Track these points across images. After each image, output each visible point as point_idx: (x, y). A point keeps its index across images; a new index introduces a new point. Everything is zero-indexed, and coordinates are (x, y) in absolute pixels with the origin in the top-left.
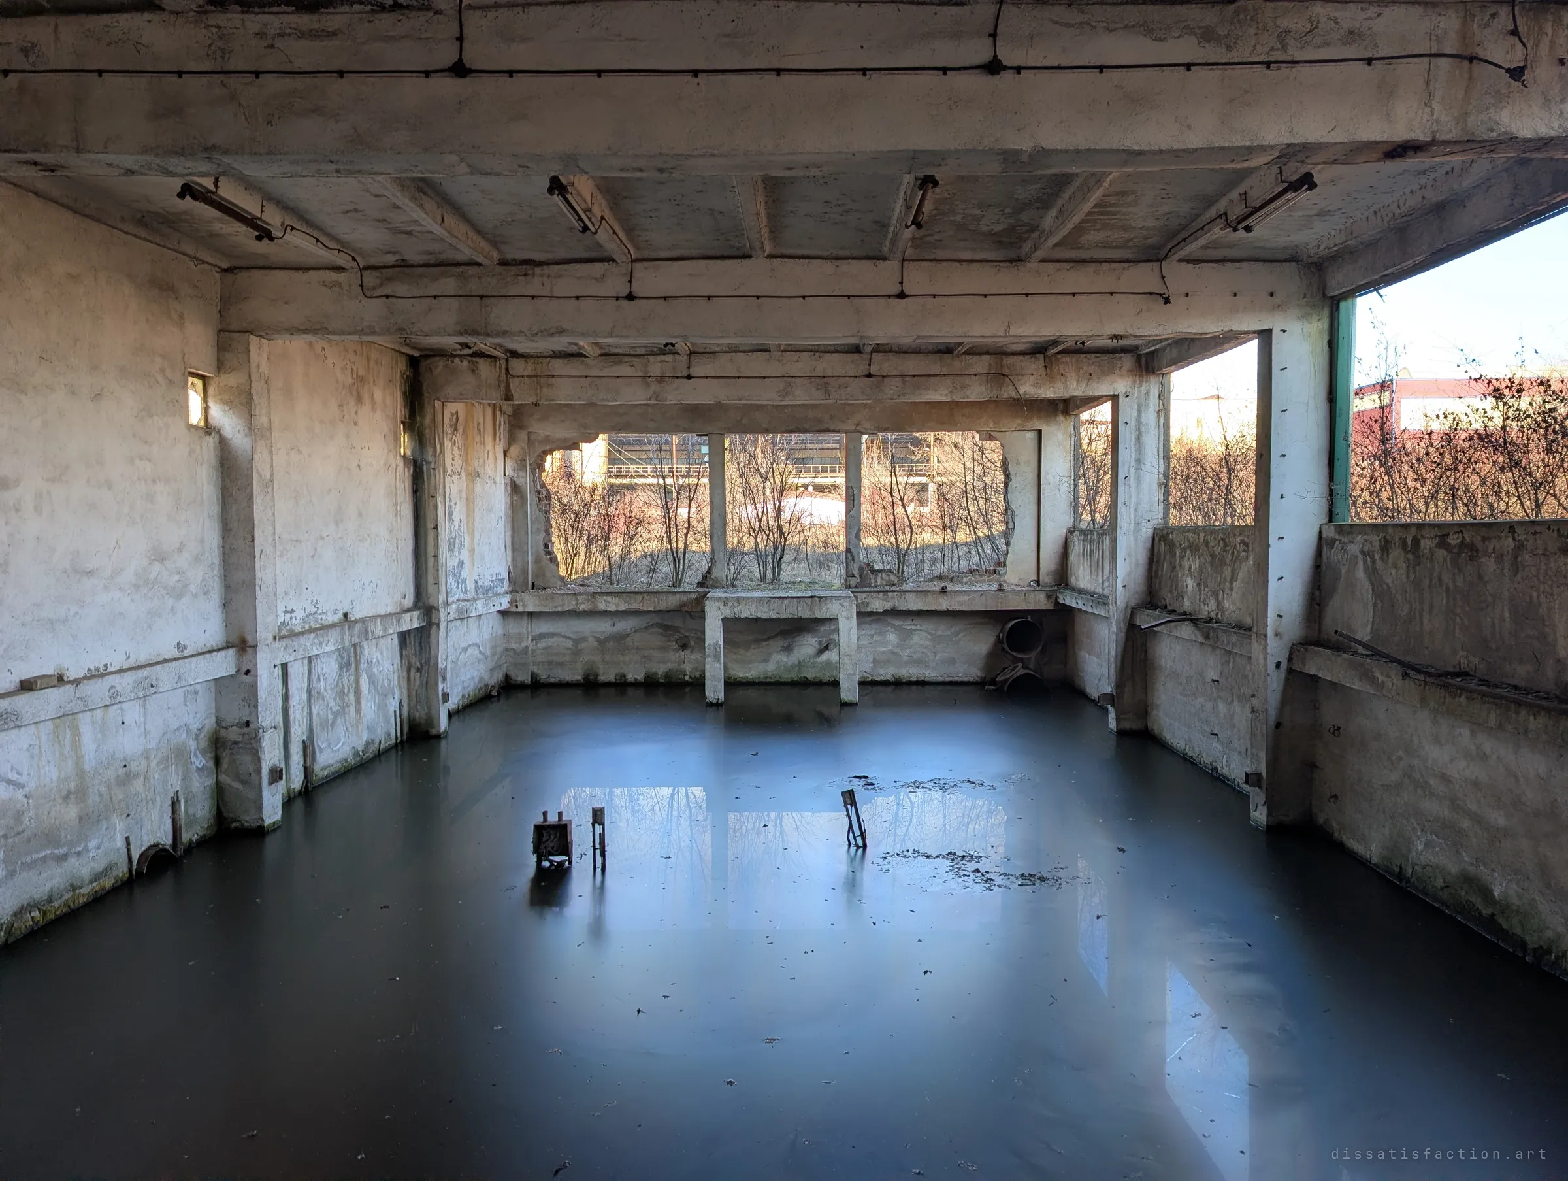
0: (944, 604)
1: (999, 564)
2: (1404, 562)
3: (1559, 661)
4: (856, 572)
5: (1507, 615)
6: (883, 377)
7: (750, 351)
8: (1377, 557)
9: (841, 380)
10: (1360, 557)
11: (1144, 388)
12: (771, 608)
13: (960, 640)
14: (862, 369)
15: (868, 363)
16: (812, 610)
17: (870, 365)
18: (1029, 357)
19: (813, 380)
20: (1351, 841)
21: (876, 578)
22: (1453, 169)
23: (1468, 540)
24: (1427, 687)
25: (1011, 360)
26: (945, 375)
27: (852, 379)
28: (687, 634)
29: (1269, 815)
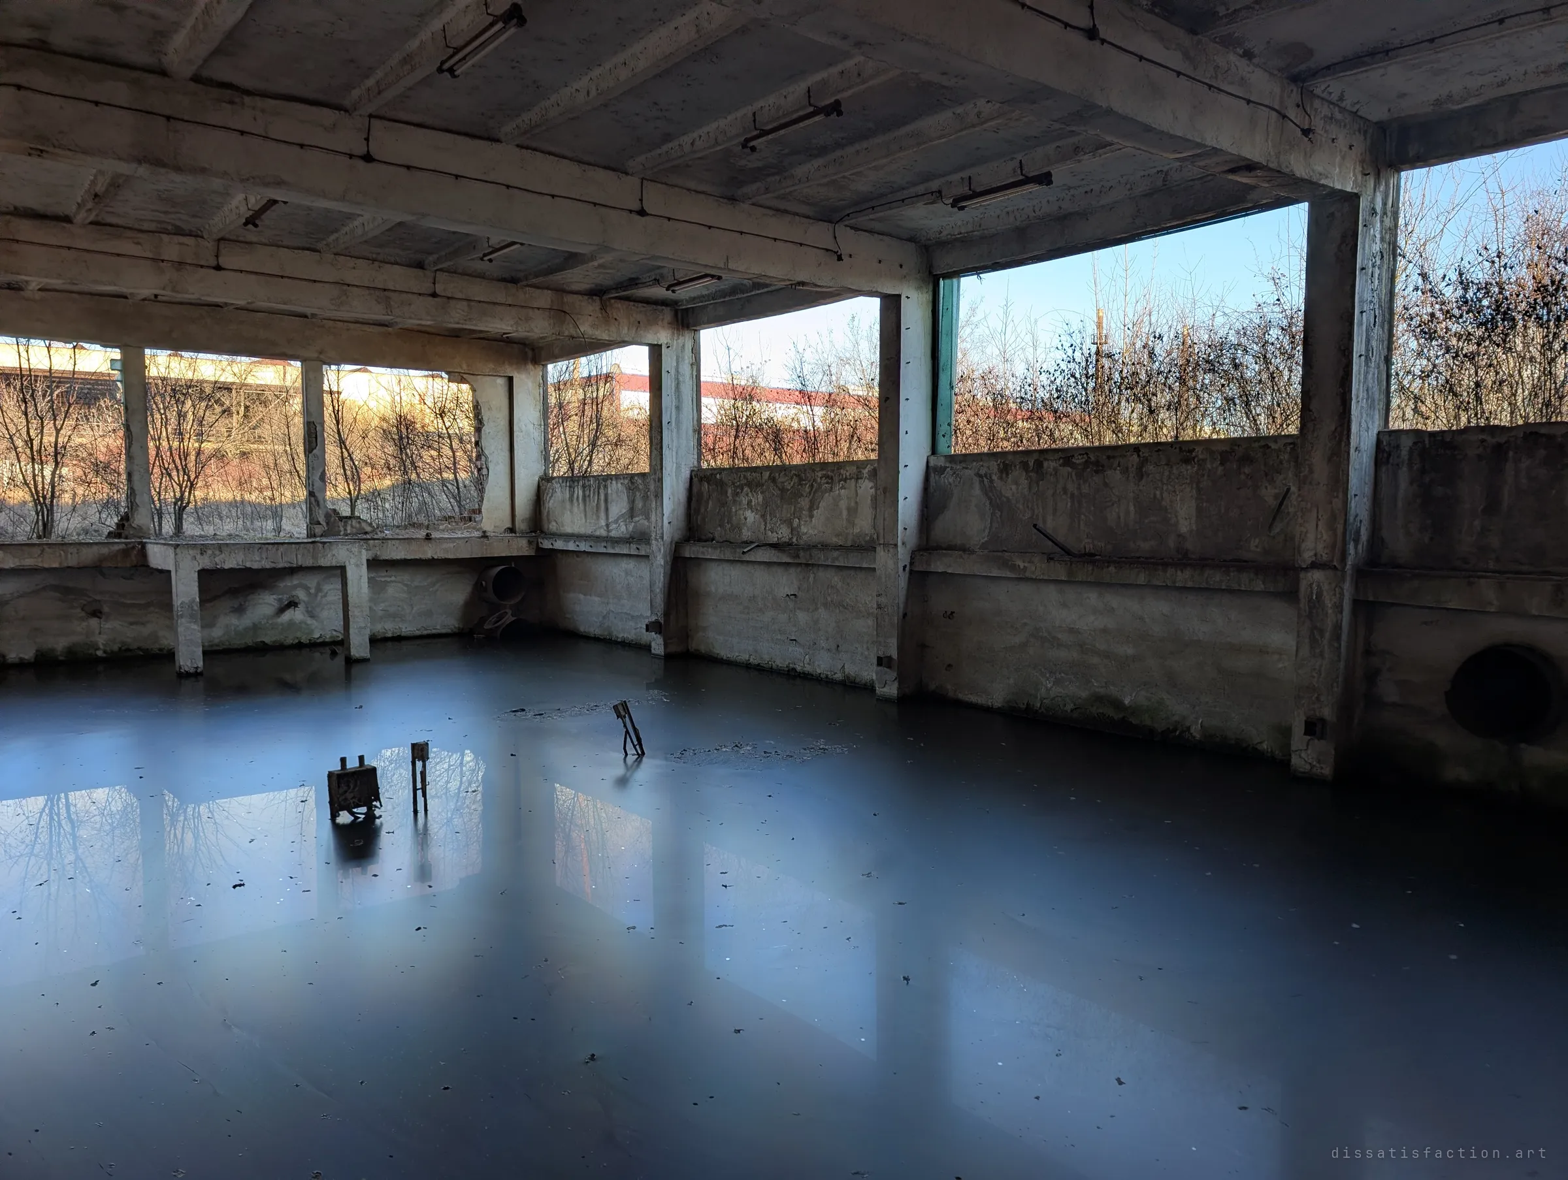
0: (429, 552)
1: (474, 511)
2: (1027, 479)
3: (1179, 536)
4: (322, 519)
5: (1132, 508)
6: (449, 298)
7: (298, 248)
8: (994, 477)
9: (404, 296)
10: (976, 480)
11: (681, 340)
12: (264, 556)
13: (437, 590)
14: (426, 287)
15: (432, 281)
16: (314, 557)
17: (434, 283)
18: (586, 297)
19: (372, 292)
20: (969, 696)
21: (345, 526)
22: (1092, 190)
23: (1093, 459)
24: (1073, 565)
25: (569, 299)
26: (510, 305)
27: (415, 296)
28: (98, 597)
29: (899, 689)
